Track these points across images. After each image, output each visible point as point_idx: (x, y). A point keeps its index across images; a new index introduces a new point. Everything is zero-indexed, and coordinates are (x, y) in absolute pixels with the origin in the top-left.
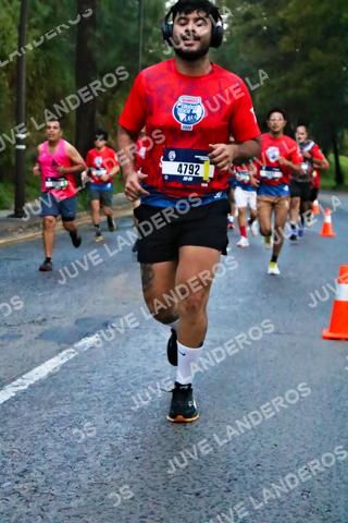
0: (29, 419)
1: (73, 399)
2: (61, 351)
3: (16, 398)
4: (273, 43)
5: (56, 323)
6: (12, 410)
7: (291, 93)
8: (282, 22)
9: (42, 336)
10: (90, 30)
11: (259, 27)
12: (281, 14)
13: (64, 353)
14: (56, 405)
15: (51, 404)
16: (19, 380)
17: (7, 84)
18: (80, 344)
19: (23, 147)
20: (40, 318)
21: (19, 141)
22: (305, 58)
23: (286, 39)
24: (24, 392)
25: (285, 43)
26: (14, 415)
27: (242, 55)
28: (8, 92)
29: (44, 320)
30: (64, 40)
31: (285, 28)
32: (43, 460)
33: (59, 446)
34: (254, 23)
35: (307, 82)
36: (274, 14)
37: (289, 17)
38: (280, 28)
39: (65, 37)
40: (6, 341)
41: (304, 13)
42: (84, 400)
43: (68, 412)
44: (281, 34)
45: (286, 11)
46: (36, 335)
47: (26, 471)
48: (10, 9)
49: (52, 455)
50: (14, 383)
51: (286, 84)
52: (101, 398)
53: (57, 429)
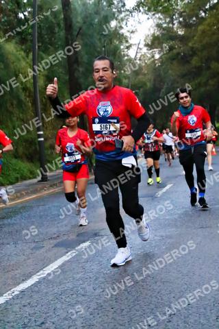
0: (47, 293)
1: (74, 279)
2: (67, 253)
3: (39, 282)
4: (188, 62)
5: (65, 238)
6: (36, 289)
7: (202, 89)
8: (192, 48)
9: (56, 246)
10: (75, 66)
11: (178, 54)
12: (190, 44)
13: (69, 253)
14: (63, 283)
15: (60, 283)
16: (41, 272)
17: (30, 104)
18: (79, 247)
19: (42, 139)
20: (56, 236)
21: (40, 136)
22: (209, 68)
23: (195, 58)
24: (44, 278)
25: (195, 61)
26: (38, 292)
27: (170, 72)
28: (31, 109)
29: (58, 236)
30: (61, 74)
31: (194, 52)
32: (54, 315)
33: (64, 306)
34: (175, 51)
35: (211, 82)
36: (186, 44)
37: (196, 46)
38: (191, 53)
39: (62, 73)
40: (34, 251)
41: (205, 42)
42: (81, 279)
43: (71, 287)
44: (192, 56)
45: (193, 42)
46: (52, 246)
47: (43, 323)
48: (28, 61)
49: (60, 312)
50: (38, 274)
51: (199, 85)
52: (91, 276)
53: (64, 297)
